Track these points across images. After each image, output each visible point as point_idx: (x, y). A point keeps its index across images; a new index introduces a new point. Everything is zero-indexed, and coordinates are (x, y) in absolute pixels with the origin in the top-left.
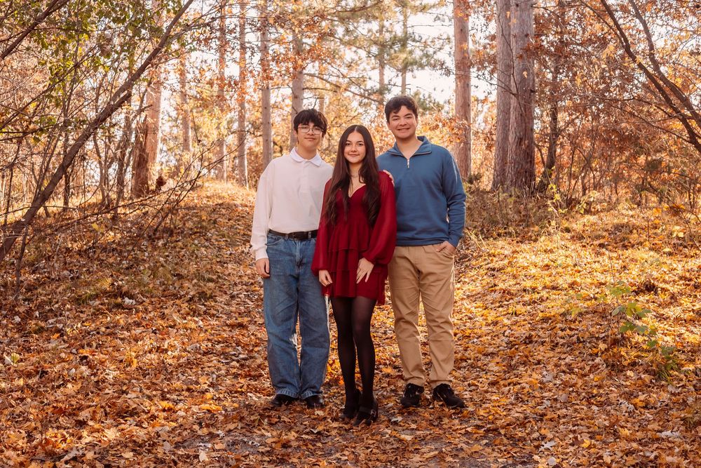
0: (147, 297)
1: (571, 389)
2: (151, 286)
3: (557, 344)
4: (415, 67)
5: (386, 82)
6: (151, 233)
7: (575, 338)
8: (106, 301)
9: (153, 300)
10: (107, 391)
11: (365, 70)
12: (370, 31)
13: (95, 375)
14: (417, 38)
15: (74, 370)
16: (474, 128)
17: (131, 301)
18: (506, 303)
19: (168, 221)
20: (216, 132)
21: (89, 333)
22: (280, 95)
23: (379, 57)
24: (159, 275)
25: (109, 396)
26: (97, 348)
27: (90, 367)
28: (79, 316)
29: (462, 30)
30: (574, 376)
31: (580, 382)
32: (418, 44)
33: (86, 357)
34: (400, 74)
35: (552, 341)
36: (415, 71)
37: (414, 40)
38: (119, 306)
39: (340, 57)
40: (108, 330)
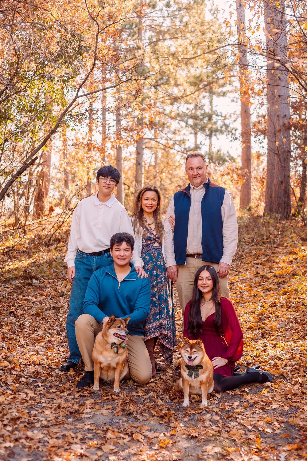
0: (46, 279)
1: (295, 331)
2: (48, 273)
3: (290, 306)
4: (217, 133)
5: (198, 143)
6: (47, 242)
7: (301, 304)
8: (22, 281)
9: (50, 281)
10: (26, 330)
11: (184, 134)
12: (188, 109)
13: (18, 321)
14: (219, 114)
15: (6, 319)
16: (253, 174)
17: (37, 281)
18: (263, 283)
19: (58, 234)
20: (86, 177)
21: (13, 299)
22: (128, 152)
23: (194, 127)
24: (53, 266)
25: (27, 333)
26: (18, 307)
27: (15, 317)
28: (6, 290)
29: (245, 111)
30: (297, 324)
31: (300, 328)
32: (220, 118)
33: (12, 312)
34: (208, 138)
35: (287, 305)
36: (218, 136)
37: (217, 115)
38: (30, 284)
39: (168, 127)
40: (24, 298)
